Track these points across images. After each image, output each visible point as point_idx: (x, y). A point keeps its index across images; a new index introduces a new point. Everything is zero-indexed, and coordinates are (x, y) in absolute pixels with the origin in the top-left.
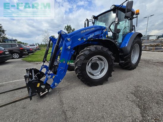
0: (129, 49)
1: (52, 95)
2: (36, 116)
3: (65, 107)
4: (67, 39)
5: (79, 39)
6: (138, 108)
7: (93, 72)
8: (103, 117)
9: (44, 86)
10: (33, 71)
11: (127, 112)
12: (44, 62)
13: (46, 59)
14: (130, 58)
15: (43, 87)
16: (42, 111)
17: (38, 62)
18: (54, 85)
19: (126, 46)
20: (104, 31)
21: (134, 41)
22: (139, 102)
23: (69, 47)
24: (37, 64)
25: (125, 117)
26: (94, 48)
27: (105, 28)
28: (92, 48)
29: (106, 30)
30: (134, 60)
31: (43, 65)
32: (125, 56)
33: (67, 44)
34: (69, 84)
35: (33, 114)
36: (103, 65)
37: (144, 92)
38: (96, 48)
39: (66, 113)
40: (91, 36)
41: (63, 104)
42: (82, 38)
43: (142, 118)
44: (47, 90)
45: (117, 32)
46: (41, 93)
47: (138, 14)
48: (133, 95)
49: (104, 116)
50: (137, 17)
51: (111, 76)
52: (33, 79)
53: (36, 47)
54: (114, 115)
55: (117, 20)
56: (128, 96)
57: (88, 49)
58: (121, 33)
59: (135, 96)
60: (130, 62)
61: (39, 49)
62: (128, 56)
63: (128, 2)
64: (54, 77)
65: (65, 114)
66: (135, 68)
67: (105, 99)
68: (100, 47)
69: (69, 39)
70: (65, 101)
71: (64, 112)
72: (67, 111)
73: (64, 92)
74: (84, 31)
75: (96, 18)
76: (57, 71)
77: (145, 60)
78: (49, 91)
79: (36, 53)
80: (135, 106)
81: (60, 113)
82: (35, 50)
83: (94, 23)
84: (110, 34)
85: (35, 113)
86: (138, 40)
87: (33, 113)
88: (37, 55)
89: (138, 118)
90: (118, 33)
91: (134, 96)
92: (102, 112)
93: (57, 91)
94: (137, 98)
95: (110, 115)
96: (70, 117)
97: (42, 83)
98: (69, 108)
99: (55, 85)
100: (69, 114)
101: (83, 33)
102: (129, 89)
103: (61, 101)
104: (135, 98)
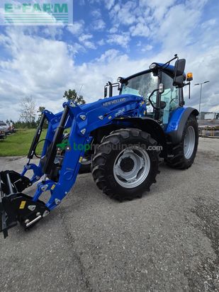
0: (180, 134)
1: (49, 222)
2: (19, 273)
3: (77, 248)
4: (79, 117)
5: (101, 117)
6: (206, 238)
7: (124, 175)
8: (151, 260)
9: (35, 206)
10: (8, 175)
11: (191, 247)
12: (30, 157)
13: (34, 153)
14: (182, 149)
15: (32, 208)
16: (30, 259)
17: (12, 157)
18: (53, 204)
19: (176, 129)
20: (141, 104)
21: (187, 122)
22: (206, 226)
23: (83, 131)
24: (11, 160)
25: (189, 257)
26: (128, 133)
27: (142, 100)
28: (124, 132)
29: (143, 103)
30: (188, 152)
31: (28, 164)
32: (174, 146)
33: (80, 125)
34: (80, 198)
35: (12, 268)
36: (142, 163)
37: (211, 207)
38: (130, 132)
39: (81, 260)
40: (121, 112)
41: (72, 240)
42: (105, 116)
43: (215, 255)
44: (38, 213)
45: (160, 105)
46: (27, 220)
47: (190, 79)
48: (194, 215)
49: (153, 258)
50: (189, 84)
51: (155, 182)
52: (12, 193)
53: (7, 126)
54: (169, 254)
55: (161, 87)
56: (188, 217)
57: (117, 134)
58: (167, 109)
59: (198, 216)
60: (182, 156)
61: (13, 132)
62: (179, 146)
63: (178, 61)
64: (53, 187)
65: (80, 262)
66: (190, 166)
67: (149, 224)
68: (137, 131)
69: (82, 117)
70: (77, 234)
71: (77, 258)
72: (81, 254)
73: (71, 214)
74: (109, 103)
75: (124, 81)
76: (58, 175)
77: (202, 153)
78: (44, 215)
79: (8, 139)
80: (201, 234)
81: (69, 259)
82: (6, 133)
83: (120, 90)
84: (150, 109)
85: (14, 265)
86: (192, 119)
87: (10, 266)
88: (10, 142)
89: (210, 256)
90: (163, 108)
91: (196, 217)
92: (147, 250)
93: (57, 214)
94: (202, 219)
95: (163, 256)
96: (91, 267)
97: (29, 200)
98: (85, 247)
99: (54, 202)
100: (87, 260)
101: (106, 107)
102: (186, 203)
103: (68, 235)
104: (198, 220)
